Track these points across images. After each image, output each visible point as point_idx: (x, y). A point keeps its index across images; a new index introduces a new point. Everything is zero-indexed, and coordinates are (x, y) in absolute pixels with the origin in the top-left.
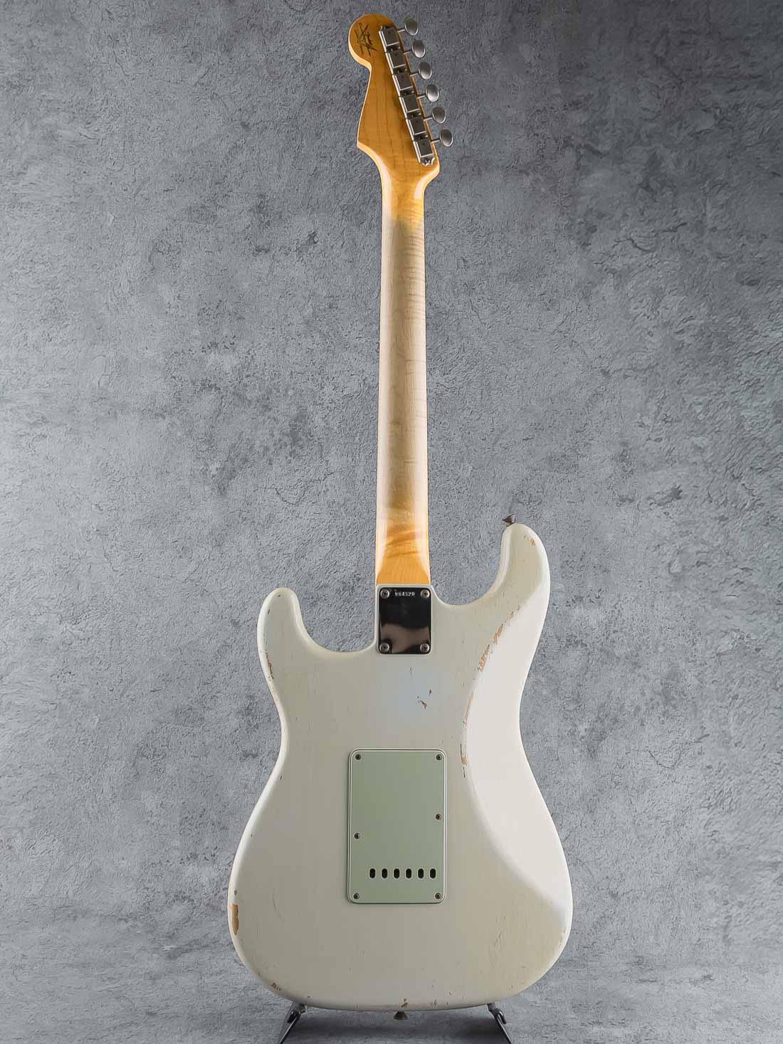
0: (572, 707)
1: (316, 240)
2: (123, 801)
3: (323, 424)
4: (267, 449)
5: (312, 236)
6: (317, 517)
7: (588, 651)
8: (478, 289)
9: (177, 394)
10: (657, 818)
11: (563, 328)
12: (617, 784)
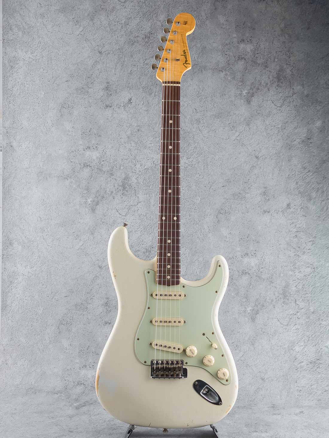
0: (244, 300)
1: (131, 101)
2: (54, 343)
3: (136, 181)
4: (112, 192)
5: (130, 100)
6: (134, 221)
7: (251, 276)
8: (202, 122)
9: (73, 169)
10: (281, 346)
11: (238, 138)
12: (264, 332)
